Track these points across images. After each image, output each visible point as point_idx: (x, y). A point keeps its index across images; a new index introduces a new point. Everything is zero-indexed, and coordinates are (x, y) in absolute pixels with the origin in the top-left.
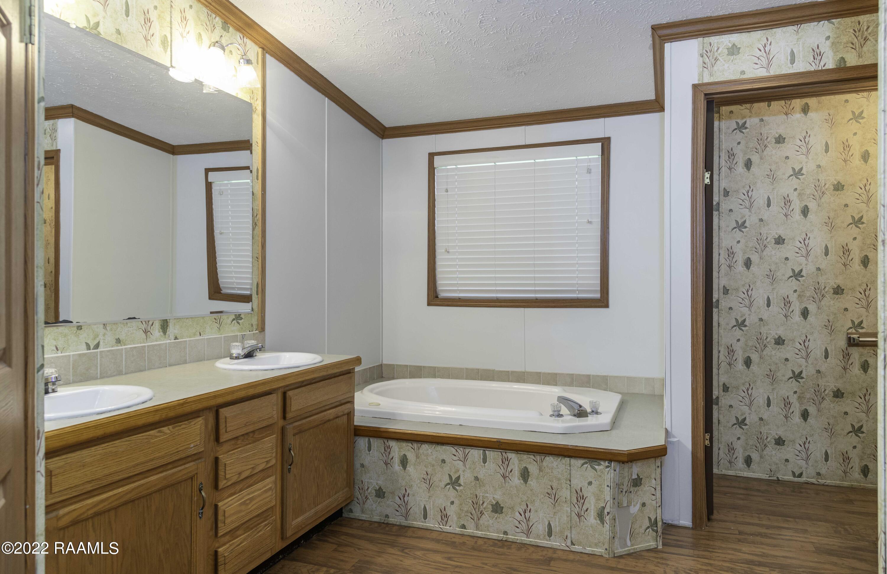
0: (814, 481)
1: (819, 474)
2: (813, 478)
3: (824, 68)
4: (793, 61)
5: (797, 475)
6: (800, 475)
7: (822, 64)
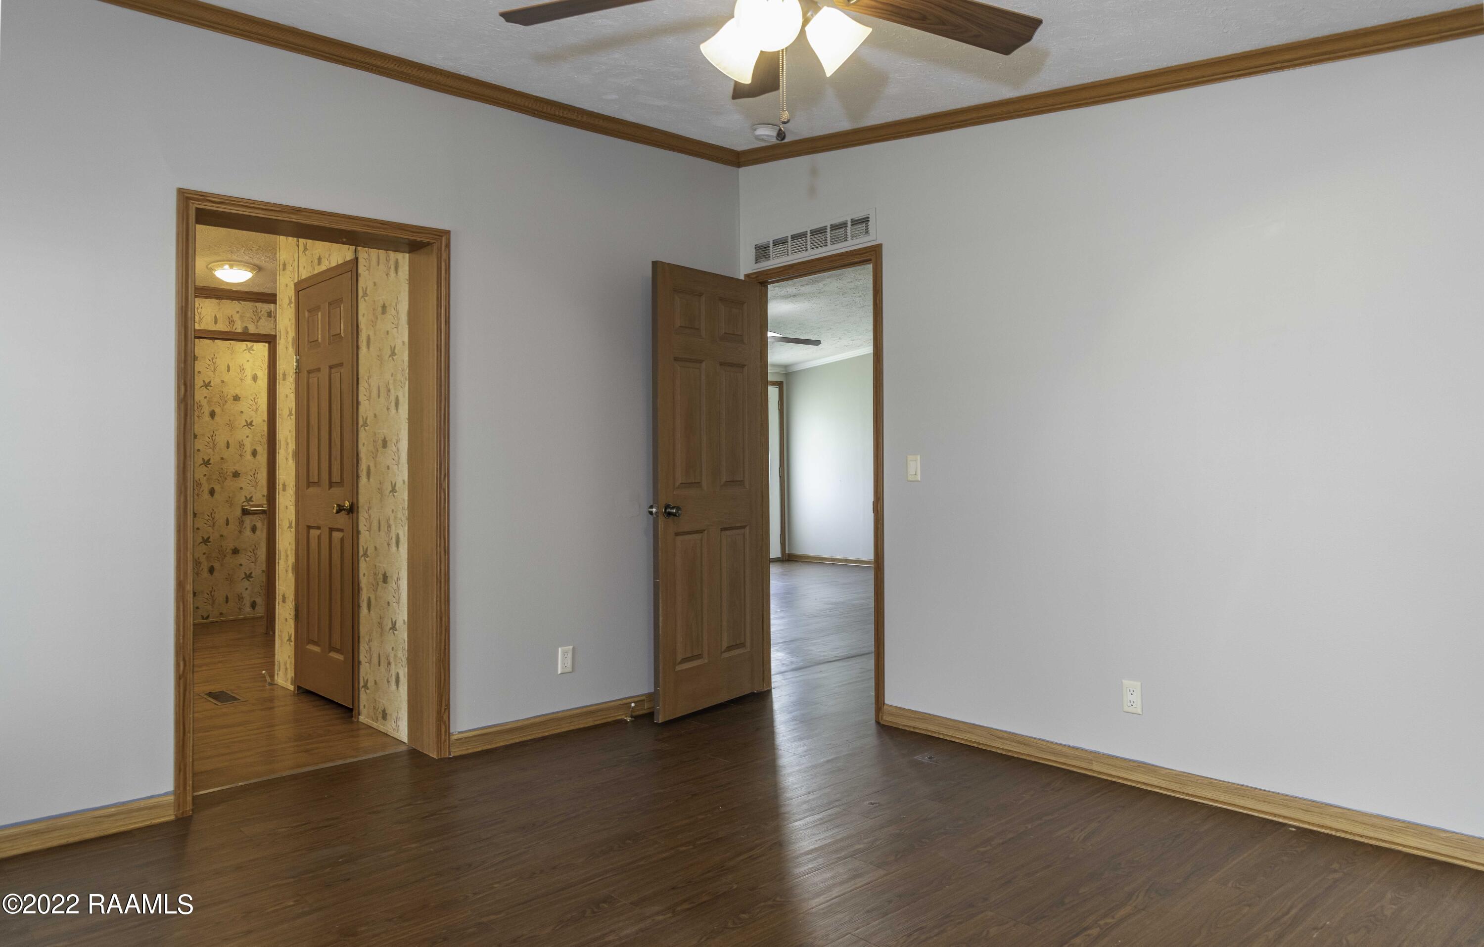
0: (217, 619)
1: (221, 614)
2: (217, 618)
3: (235, 331)
4: (216, 322)
5: (205, 618)
6: (208, 617)
7: (234, 327)
